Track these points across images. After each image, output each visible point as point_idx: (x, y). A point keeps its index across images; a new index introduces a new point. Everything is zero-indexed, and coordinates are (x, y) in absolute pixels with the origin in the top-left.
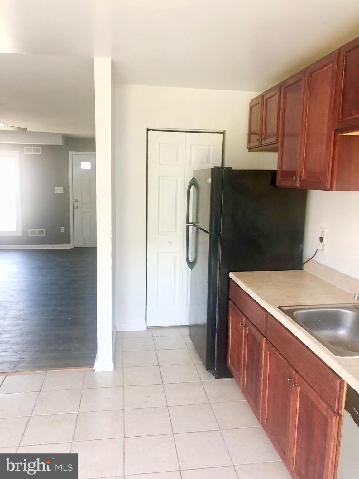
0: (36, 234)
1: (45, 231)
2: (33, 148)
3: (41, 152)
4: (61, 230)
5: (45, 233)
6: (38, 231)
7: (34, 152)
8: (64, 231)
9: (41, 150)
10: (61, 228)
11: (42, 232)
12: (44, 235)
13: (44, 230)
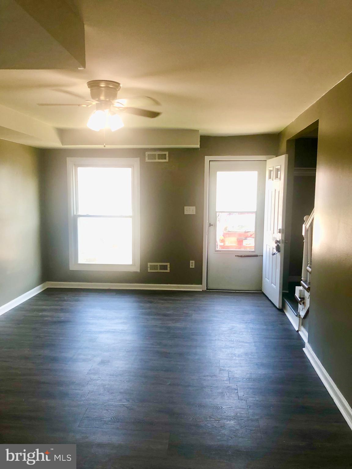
0: (157, 269)
1: (169, 266)
2: (157, 153)
3: (167, 158)
4: (191, 264)
5: (169, 269)
6: (160, 266)
7: (159, 159)
8: (194, 267)
9: (167, 156)
10: (191, 261)
11: (165, 267)
12: (168, 271)
13: (168, 264)
